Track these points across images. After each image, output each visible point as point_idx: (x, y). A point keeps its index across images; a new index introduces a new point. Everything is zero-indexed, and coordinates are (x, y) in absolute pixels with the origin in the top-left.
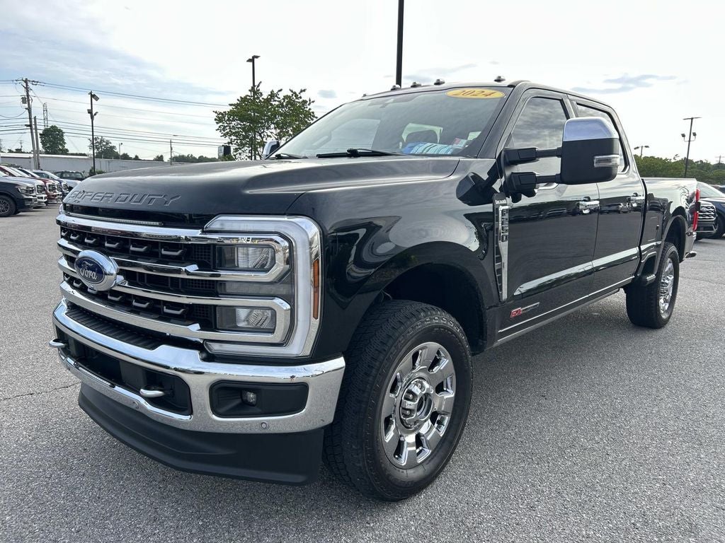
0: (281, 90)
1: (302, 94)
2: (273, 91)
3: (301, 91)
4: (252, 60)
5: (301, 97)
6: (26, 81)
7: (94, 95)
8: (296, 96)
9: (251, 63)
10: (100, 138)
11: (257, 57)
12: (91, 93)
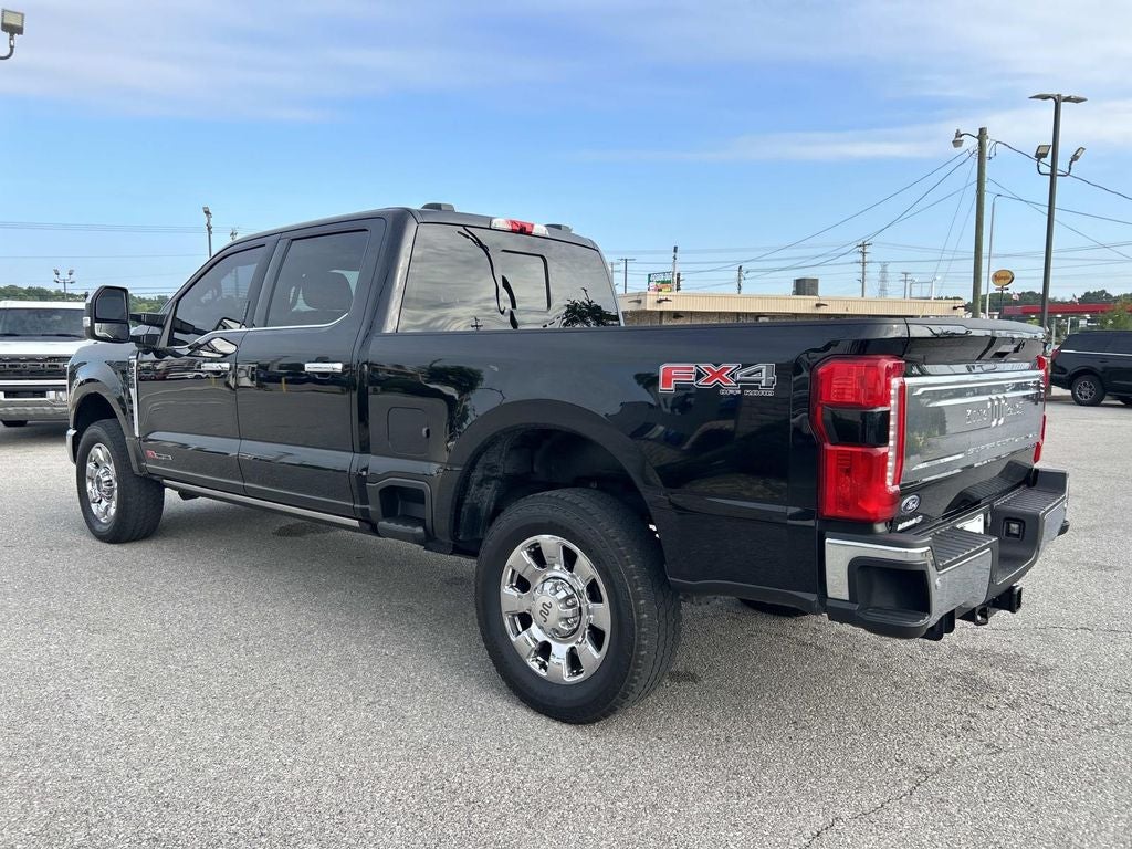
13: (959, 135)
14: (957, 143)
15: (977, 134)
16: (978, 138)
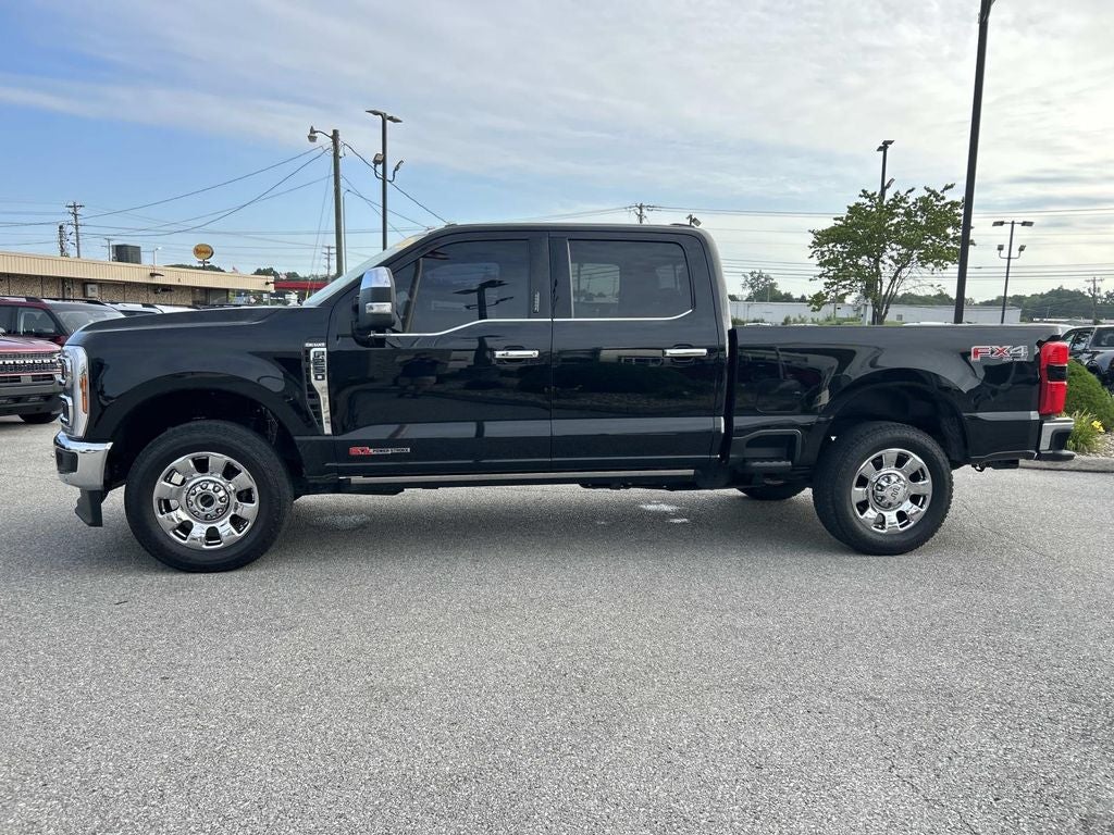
0: (913, 190)
1: (946, 193)
2: (898, 193)
3: (947, 188)
4: (884, 147)
5: (943, 198)
6: (640, 208)
7: (695, 219)
8: (936, 196)
9: (882, 153)
10: (758, 271)
11: (891, 142)
12: (690, 216)
13: (312, 131)
14: (312, 138)
15: (331, 134)
16: (332, 137)
